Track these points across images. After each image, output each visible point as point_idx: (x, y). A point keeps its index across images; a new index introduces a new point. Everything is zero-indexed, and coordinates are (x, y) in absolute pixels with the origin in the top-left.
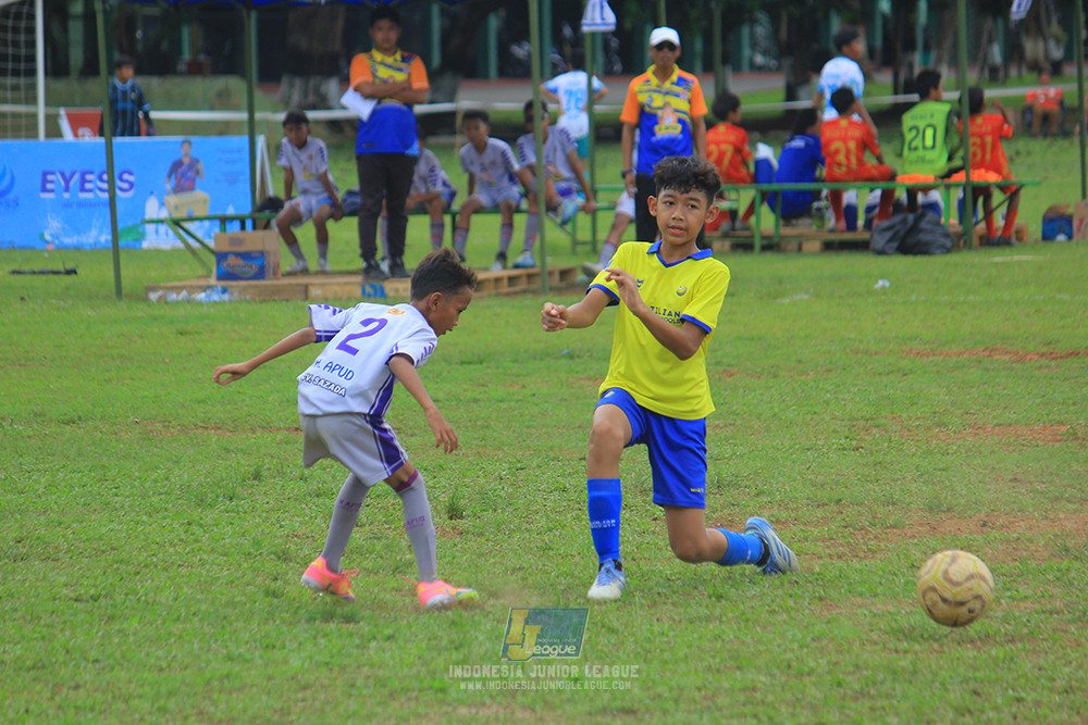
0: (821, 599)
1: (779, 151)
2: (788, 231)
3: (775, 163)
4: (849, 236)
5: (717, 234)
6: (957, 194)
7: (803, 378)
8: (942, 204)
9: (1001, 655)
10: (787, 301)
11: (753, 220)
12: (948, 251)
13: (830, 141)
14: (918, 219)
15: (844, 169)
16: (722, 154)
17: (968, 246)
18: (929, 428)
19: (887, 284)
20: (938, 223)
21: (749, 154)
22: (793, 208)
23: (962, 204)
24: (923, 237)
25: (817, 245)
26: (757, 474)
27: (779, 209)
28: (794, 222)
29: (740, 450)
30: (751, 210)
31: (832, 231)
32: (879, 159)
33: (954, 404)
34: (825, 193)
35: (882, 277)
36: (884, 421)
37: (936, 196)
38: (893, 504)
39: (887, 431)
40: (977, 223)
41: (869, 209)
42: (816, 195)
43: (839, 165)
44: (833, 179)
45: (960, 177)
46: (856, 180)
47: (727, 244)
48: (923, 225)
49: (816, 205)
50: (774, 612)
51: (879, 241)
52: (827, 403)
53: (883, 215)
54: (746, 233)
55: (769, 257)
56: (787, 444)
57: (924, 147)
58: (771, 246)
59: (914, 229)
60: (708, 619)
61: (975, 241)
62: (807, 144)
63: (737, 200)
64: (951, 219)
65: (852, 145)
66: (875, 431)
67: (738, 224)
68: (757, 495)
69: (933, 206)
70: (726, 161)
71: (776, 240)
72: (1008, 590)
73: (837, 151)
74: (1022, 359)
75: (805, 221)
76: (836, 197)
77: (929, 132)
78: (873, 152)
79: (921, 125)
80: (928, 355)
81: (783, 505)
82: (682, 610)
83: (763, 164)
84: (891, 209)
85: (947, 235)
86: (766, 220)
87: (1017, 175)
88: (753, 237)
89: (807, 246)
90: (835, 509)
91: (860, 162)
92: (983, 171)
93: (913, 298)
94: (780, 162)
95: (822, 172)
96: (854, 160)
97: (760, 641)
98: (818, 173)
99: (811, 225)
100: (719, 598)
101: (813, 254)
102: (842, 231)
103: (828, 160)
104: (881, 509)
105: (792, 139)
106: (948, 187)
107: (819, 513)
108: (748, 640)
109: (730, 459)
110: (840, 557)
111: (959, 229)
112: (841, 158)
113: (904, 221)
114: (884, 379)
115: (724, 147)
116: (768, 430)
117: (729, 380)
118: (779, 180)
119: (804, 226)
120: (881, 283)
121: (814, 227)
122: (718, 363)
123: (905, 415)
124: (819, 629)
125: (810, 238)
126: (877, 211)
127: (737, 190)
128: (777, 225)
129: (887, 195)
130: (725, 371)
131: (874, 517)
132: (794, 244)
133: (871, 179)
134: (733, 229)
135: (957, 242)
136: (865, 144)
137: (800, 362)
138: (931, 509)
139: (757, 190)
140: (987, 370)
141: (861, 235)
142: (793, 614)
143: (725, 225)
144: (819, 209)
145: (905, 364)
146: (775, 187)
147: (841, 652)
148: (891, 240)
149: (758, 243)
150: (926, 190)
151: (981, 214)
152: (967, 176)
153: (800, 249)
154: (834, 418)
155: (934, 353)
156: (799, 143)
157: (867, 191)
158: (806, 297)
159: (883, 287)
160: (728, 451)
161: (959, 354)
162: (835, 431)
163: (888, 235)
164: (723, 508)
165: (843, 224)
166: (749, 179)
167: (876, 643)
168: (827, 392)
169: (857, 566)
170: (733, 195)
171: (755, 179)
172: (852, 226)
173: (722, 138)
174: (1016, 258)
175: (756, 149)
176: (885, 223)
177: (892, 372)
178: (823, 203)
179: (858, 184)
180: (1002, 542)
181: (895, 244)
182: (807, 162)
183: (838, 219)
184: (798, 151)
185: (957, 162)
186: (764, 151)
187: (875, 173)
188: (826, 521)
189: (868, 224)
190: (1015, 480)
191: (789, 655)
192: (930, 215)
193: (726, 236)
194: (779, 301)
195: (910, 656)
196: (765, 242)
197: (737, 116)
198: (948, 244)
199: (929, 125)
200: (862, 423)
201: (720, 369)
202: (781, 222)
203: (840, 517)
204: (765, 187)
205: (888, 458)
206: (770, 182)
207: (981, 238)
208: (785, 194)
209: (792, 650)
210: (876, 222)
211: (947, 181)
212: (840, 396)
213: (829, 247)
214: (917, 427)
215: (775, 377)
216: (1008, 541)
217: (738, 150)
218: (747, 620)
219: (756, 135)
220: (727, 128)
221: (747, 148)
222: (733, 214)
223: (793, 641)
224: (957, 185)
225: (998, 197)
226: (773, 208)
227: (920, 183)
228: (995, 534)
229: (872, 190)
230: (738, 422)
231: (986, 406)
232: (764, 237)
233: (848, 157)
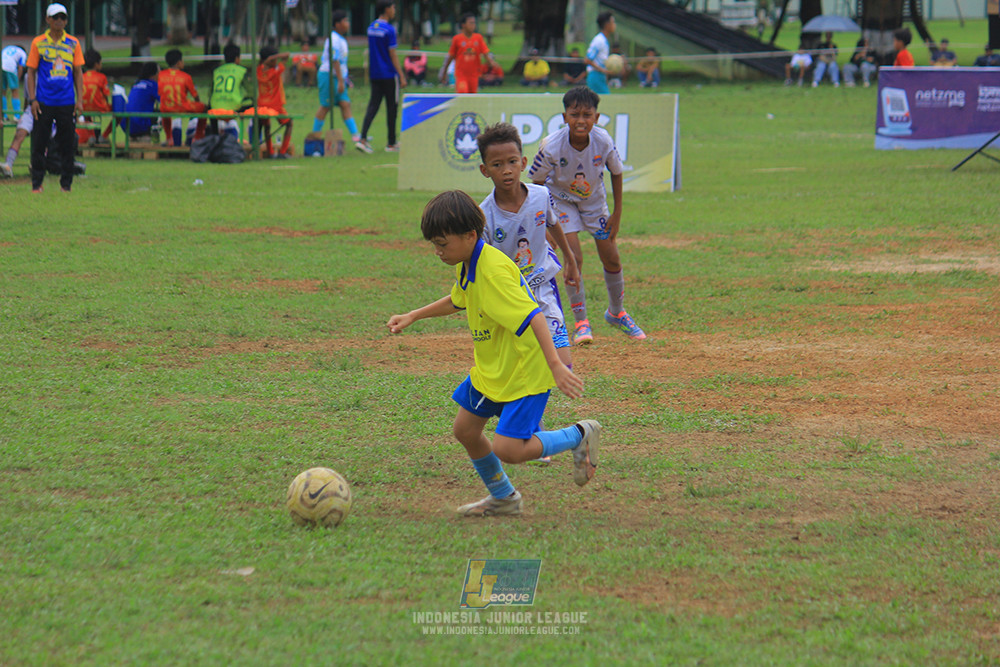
0: (157, 395)
1: (129, 90)
2: (134, 145)
3: (126, 98)
4: (176, 149)
5: (87, 145)
6: (249, 123)
7: (145, 245)
8: (238, 130)
9: (277, 434)
10: (134, 192)
11: (111, 136)
12: (242, 161)
13: (163, 85)
14: (223, 139)
15: (172, 104)
16: (89, 91)
17: (256, 158)
18: (230, 280)
19: (201, 182)
20: (235, 142)
21: (108, 91)
22: (138, 129)
23: (251, 130)
24: (225, 151)
25: (154, 155)
26: (113, 309)
27: (128, 129)
28: (138, 138)
29: (102, 293)
30: (110, 129)
31: (164, 145)
32: (197, 99)
33: (246, 264)
34: (160, 119)
35: (198, 177)
36: (199, 275)
37: (234, 124)
38: (206, 331)
39: (201, 282)
40: (261, 143)
41: (190, 131)
42: (154, 121)
43: (170, 101)
44: (166, 111)
45: (250, 112)
46: (181, 111)
47: (93, 152)
48: (226, 143)
49: (153, 127)
50: (125, 403)
51: (196, 153)
52: (161, 262)
53: (199, 135)
54: (107, 145)
55: (122, 162)
56: (134, 289)
57: (226, 90)
58: (123, 154)
59: (220, 146)
60: (80, 407)
61: (260, 154)
62: (148, 86)
63: (100, 123)
64: (244, 140)
65: (178, 88)
66: (194, 281)
67: (101, 139)
68: (114, 323)
69: (232, 131)
70: (93, 96)
71: (126, 150)
72: (282, 390)
73: (168, 92)
74: (291, 235)
75: (147, 138)
76: (167, 123)
77: (230, 81)
78: (192, 94)
79: (225, 76)
80: (229, 231)
81: (132, 331)
82: (62, 401)
83: (118, 99)
84: (204, 132)
85: (241, 151)
86: (120, 137)
87: (289, 111)
88: (110, 148)
89: (147, 155)
90: (167, 333)
91: (184, 99)
92: (265, 108)
93: (219, 192)
94: (130, 98)
95: (157, 105)
96: (179, 97)
97: (115, 423)
98: (155, 106)
99: (149, 141)
100: (89, 392)
101: (151, 160)
102: (171, 146)
103: (161, 98)
104: (198, 335)
105: (138, 82)
106: (242, 118)
107: (156, 336)
108: (107, 421)
109: (95, 298)
110: (170, 366)
111: (249, 146)
112: (171, 96)
113: (213, 140)
114: (200, 246)
115: (91, 86)
116: (121, 279)
117: (94, 245)
118: (129, 110)
119: (145, 142)
120: (197, 181)
121: (152, 143)
122: (88, 233)
123: (213, 272)
124: (156, 414)
125: (148, 150)
126: (195, 132)
127: (100, 116)
128: (127, 140)
129: (202, 122)
130: (91, 238)
131: (193, 340)
132: (139, 153)
133: (192, 111)
134: (97, 142)
135: (247, 156)
136: (186, 89)
137: (143, 233)
138: (231, 335)
139: (114, 116)
140: (268, 242)
141: (184, 148)
142: (138, 404)
143: (92, 139)
144: (156, 131)
145: (214, 236)
146: (126, 114)
147: (170, 430)
148: (204, 153)
149: (113, 152)
150: (227, 120)
151: (263, 138)
152: (256, 111)
153: (142, 157)
154: (167, 272)
155: (233, 230)
156: (143, 85)
157: (188, 119)
158: (147, 189)
159: (199, 185)
160: (94, 293)
161: (250, 231)
162: (167, 281)
163: (202, 149)
164: (91, 332)
165: (172, 141)
166: (107, 109)
167: (194, 425)
168: (162, 254)
169: (182, 373)
170: (97, 119)
171: (113, 109)
172: (178, 142)
173: (89, 80)
174: (287, 167)
175: (114, 89)
176: (200, 141)
177: (204, 242)
178: (158, 127)
179: (182, 114)
180: (278, 357)
181: (206, 156)
182: (148, 98)
183: (168, 137)
184: (142, 90)
185: (249, 102)
186: (119, 90)
187: (193, 107)
188: (161, 342)
189: (189, 142)
190: (287, 316)
191: (136, 432)
192: (230, 137)
193: (92, 146)
194: (129, 192)
195: (216, 433)
196: (118, 152)
197: (99, 66)
198: (242, 156)
199: (231, 76)
200: (185, 276)
201: (88, 237)
202: (130, 138)
203: (170, 339)
204: (119, 114)
205: (202, 300)
206: (123, 111)
207: (264, 153)
208: (133, 119)
209: (137, 429)
210: (194, 141)
211: (241, 114)
212: (170, 257)
213: (162, 156)
214: (222, 280)
215: (126, 243)
216: (282, 357)
217: (101, 89)
218: (107, 408)
219: (112, 79)
220: (93, 74)
221: (106, 87)
222: (97, 132)
223: (137, 423)
224: (248, 117)
225: (274, 125)
226: (124, 129)
227: (224, 115)
228: (273, 352)
229: (191, 119)
230: (101, 274)
231: (268, 266)
232: (117, 148)
233: (175, 96)
